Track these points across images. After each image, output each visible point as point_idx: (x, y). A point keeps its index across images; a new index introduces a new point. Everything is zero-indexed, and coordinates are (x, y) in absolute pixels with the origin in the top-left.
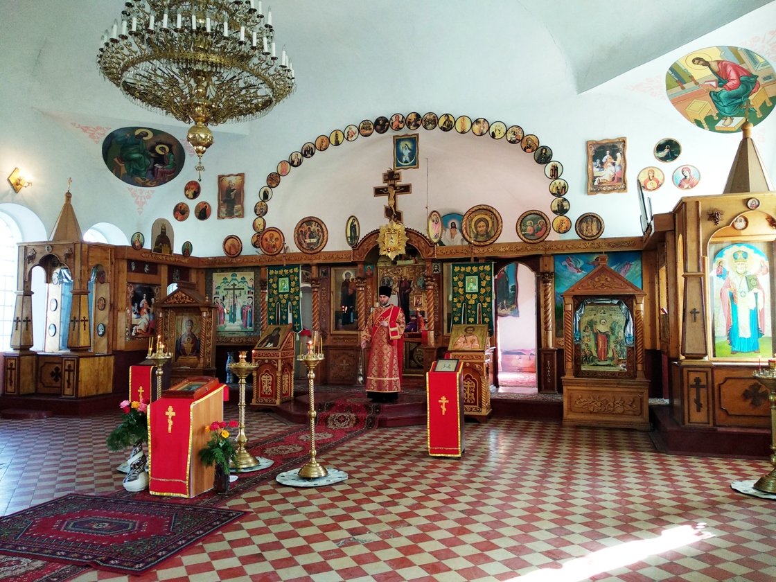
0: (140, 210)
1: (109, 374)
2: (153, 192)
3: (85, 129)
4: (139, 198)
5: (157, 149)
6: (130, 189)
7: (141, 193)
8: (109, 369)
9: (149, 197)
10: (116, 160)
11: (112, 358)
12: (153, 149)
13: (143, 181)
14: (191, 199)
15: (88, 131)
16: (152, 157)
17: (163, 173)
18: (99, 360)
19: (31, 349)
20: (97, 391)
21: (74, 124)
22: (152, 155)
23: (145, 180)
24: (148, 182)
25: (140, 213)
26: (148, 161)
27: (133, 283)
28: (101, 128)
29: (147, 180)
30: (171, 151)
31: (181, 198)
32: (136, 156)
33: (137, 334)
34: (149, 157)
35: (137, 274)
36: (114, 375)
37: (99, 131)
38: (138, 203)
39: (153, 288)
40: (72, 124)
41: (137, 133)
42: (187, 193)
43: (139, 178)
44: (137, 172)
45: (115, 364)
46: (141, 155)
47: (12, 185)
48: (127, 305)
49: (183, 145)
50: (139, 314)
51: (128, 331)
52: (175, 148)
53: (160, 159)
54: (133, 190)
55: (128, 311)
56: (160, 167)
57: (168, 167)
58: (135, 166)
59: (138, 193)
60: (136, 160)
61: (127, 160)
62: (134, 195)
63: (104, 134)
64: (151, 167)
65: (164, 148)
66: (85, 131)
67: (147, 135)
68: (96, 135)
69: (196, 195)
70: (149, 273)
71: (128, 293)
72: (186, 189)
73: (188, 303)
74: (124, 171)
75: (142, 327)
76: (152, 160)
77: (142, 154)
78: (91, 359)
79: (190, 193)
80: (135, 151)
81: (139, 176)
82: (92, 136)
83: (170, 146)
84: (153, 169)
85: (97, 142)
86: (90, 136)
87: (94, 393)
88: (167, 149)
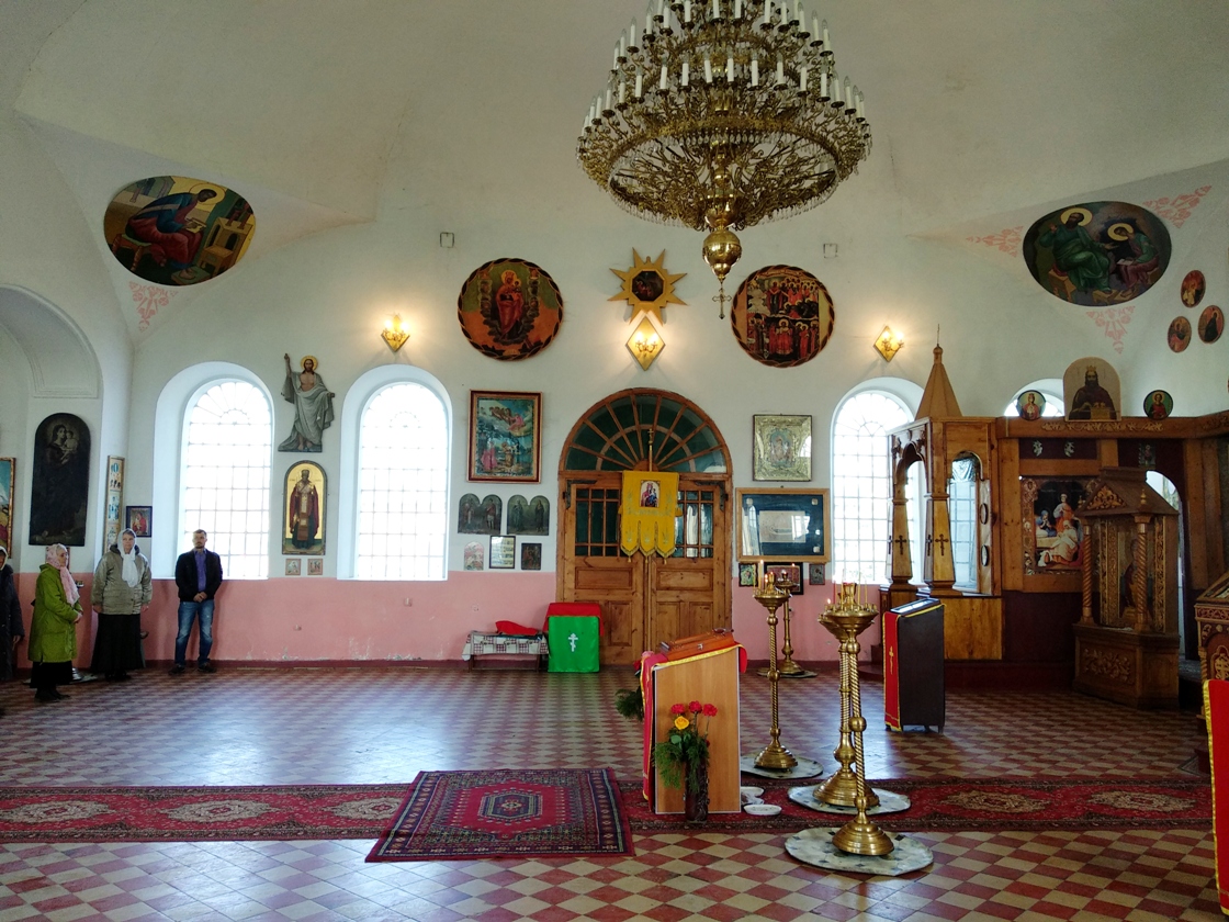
0: (1119, 346)
1: (994, 630)
2: (1131, 309)
3: (989, 240)
4: (1111, 325)
5: (1111, 233)
6: (1091, 315)
7: (1112, 316)
8: (992, 621)
9: (1127, 320)
10: (1052, 272)
11: (999, 601)
12: (1104, 237)
13: (1107, 296)
14: (1192, 306)
15: (994, 242)
16: (1109, 251)
17: (1137, 273)
18: (971, 604)
19: (910, 582)
20: (971, 653)
21: (971, 239)
22: (1108, 247)
23: (1111, 292)
24: (1116, 295)
25: (1120, 351)
26: (1104, 260)
27: (1034, 477)
28: (1009, 232)
29: (1114, 291)
30: (1137, 230)
31: (1177, 310)
32: (1081, 256)
33: (1049, 563)
34: (1105, 252)
35: (1046, 461)
36: (1005, 632)
37: (1010, 237)
38: (1110, 334)
39: (1083, 482)
40: (968, 239)
41: (1065, 218)
42: (1186, 296)
43: (1098, 292)
44: (1092, 284)
45: (1005, 612)
46: (1089, 254)
47: (880, 352)
48: (1024, 514)
49: (1155, 212)
50: (1053, 527)
51: (1028, 558)
52: (1140, 221)
53: (1123, 249)
54: (1096, 315)
55: (1028, 525)
56: (1129, 263)
57: (1144, 259)
58: (1086, 273)
59: (1107, 318)
60: (1085, 263)
61: (1070, 268)
62: (1099, 323)
63: (1018, 239)
64: (1112, 267)
65: (1123, 229)
66: (990, 244)
67: (1081, 217)
68: (1008, 243)
69: (1198, 296)
70: (1073, 456)
71: (1023, 494)
72: (1184, 290)
73: (1116, 507)
74: (1070, 287)
75: (1062, 552)
76: (1110, 254)
77: (1090, 250)
78: (956, 601)
79: (1190, 296)
80: (1077, 249)
81: (1099, 289)
82: (1003, 247)
83: (1132, 222)
84: (1118, 270)
85: (1014, 254)
86: (1000, 249)
87: (966, 656)
88: (1129, 229)
